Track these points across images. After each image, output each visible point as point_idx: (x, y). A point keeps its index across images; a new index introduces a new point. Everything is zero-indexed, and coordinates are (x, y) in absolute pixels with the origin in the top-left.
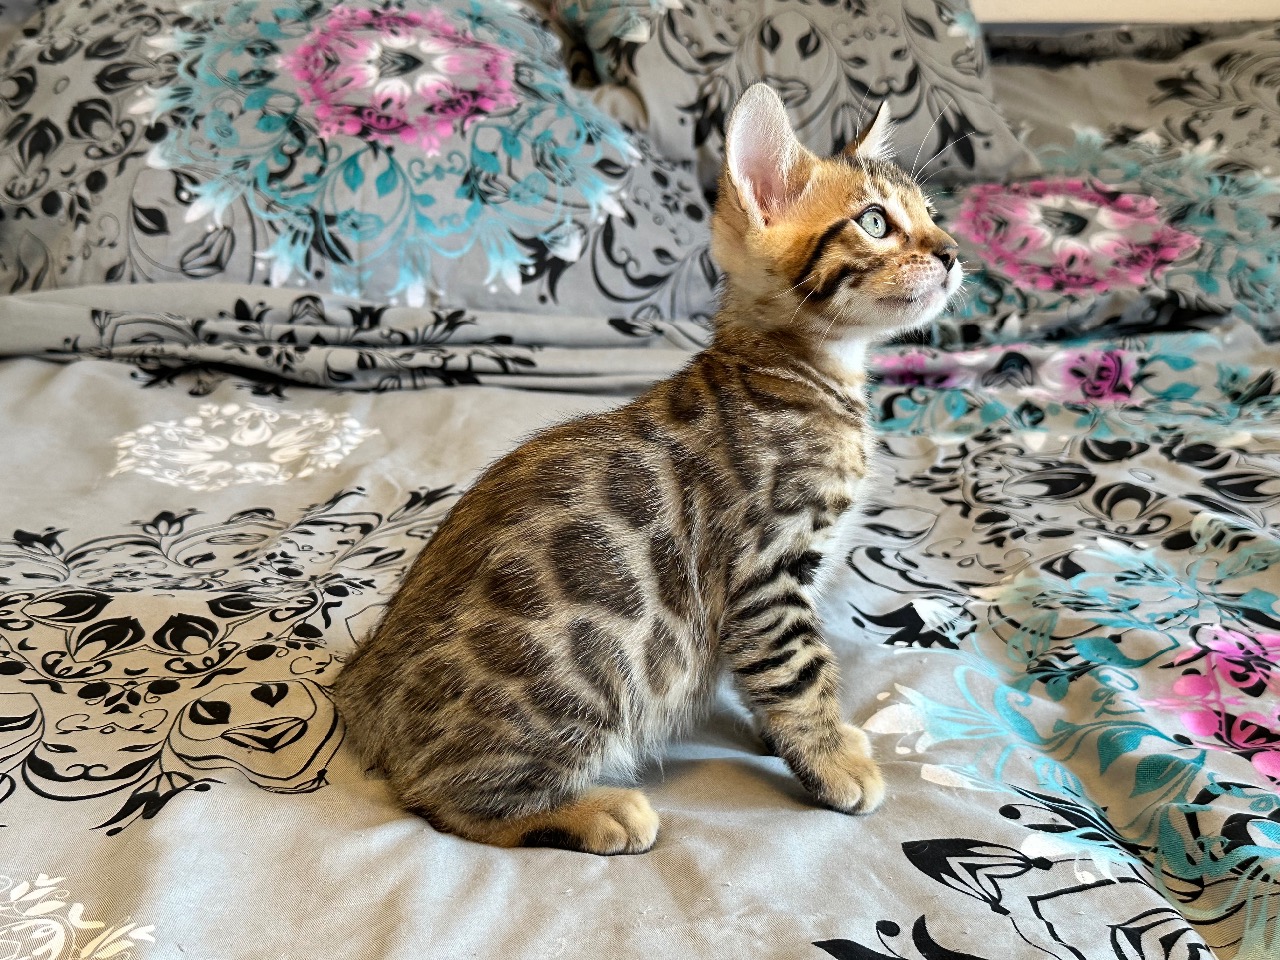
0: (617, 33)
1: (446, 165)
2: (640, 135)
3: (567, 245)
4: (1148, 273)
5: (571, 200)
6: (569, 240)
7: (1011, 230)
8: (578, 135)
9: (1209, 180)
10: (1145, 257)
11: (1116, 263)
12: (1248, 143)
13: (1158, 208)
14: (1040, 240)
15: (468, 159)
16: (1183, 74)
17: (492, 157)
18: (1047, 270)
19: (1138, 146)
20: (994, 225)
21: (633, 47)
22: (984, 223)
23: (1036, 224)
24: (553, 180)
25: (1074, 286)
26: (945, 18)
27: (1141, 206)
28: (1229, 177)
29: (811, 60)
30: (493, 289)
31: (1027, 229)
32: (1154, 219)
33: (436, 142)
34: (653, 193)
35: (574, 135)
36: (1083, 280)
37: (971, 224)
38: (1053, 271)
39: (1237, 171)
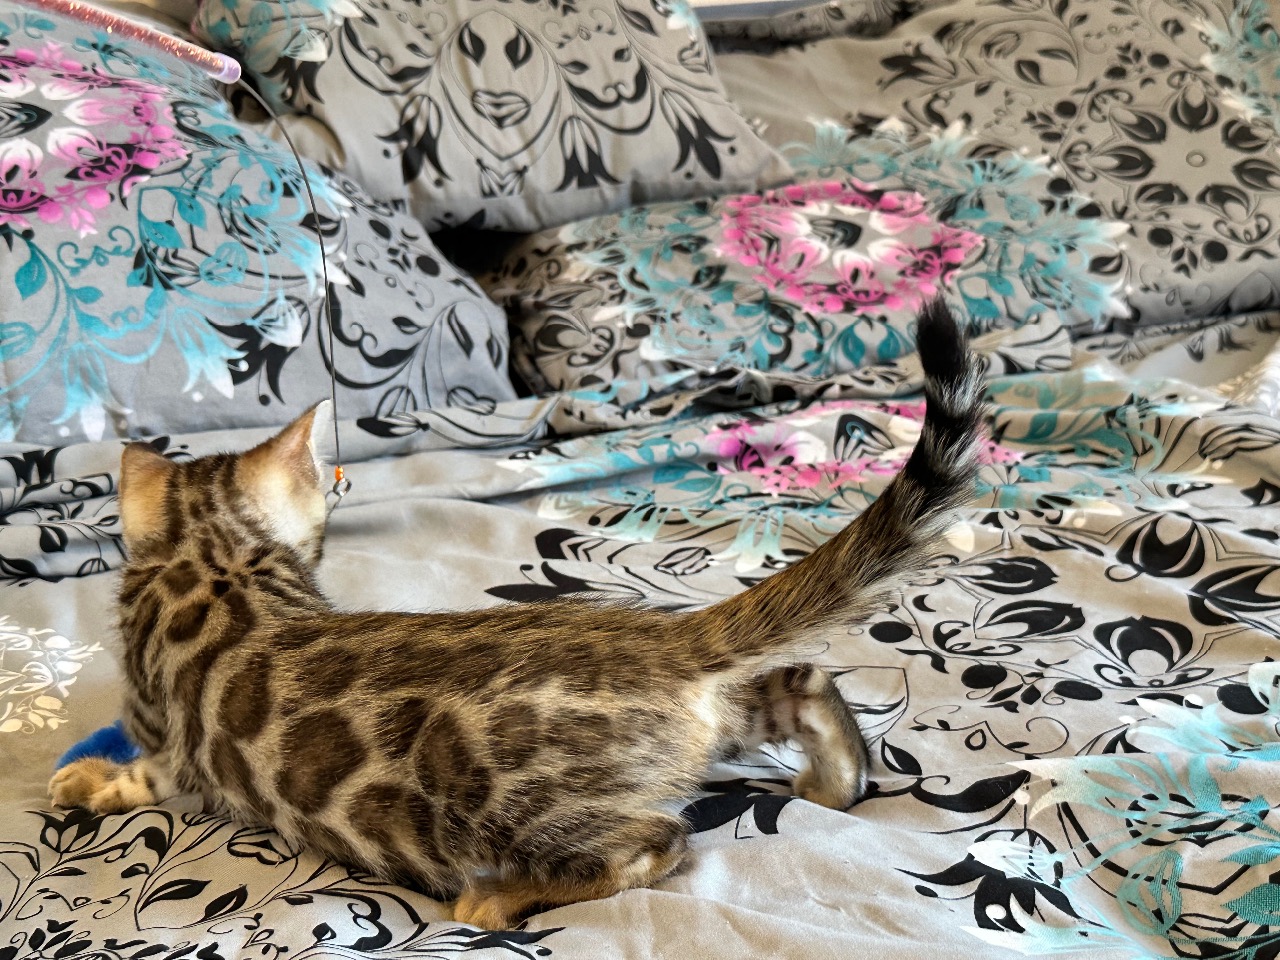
0: (288, 52)
1: (109, 246)
2: (342, 177)
3: (284, 328)
4: (937, 281)
5: (279, 273)
6: (285, 322)
7: (783, 247)
8: (273, 188)
9: (971, 168)
10: (929, 261)
11: (903, 273)
12: (997, 122)
13: (925, 204)
14: (818, 255)
15: (136, 235)
16: (910, 50)
17: (168, 226)
18: (832, 289)
19: (882, 135)
20: (764, 243)
21: (311, 68)
22: (753, 241)
23: (808, 236)
24: (255, 249)
25: (865, 304)
26: (660, 9)
27: (907, 204)
28: (989, 161)
29: (524, 68)
30: (197, 397)
31: (800, 244)
32: (923, 217)
33: (89, 218)
34: (375, 248)
35: (268, 187)
36: (873, 297)
37: (737, 243)
38: (839, 288)
39: (993, 154)
